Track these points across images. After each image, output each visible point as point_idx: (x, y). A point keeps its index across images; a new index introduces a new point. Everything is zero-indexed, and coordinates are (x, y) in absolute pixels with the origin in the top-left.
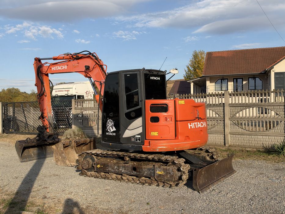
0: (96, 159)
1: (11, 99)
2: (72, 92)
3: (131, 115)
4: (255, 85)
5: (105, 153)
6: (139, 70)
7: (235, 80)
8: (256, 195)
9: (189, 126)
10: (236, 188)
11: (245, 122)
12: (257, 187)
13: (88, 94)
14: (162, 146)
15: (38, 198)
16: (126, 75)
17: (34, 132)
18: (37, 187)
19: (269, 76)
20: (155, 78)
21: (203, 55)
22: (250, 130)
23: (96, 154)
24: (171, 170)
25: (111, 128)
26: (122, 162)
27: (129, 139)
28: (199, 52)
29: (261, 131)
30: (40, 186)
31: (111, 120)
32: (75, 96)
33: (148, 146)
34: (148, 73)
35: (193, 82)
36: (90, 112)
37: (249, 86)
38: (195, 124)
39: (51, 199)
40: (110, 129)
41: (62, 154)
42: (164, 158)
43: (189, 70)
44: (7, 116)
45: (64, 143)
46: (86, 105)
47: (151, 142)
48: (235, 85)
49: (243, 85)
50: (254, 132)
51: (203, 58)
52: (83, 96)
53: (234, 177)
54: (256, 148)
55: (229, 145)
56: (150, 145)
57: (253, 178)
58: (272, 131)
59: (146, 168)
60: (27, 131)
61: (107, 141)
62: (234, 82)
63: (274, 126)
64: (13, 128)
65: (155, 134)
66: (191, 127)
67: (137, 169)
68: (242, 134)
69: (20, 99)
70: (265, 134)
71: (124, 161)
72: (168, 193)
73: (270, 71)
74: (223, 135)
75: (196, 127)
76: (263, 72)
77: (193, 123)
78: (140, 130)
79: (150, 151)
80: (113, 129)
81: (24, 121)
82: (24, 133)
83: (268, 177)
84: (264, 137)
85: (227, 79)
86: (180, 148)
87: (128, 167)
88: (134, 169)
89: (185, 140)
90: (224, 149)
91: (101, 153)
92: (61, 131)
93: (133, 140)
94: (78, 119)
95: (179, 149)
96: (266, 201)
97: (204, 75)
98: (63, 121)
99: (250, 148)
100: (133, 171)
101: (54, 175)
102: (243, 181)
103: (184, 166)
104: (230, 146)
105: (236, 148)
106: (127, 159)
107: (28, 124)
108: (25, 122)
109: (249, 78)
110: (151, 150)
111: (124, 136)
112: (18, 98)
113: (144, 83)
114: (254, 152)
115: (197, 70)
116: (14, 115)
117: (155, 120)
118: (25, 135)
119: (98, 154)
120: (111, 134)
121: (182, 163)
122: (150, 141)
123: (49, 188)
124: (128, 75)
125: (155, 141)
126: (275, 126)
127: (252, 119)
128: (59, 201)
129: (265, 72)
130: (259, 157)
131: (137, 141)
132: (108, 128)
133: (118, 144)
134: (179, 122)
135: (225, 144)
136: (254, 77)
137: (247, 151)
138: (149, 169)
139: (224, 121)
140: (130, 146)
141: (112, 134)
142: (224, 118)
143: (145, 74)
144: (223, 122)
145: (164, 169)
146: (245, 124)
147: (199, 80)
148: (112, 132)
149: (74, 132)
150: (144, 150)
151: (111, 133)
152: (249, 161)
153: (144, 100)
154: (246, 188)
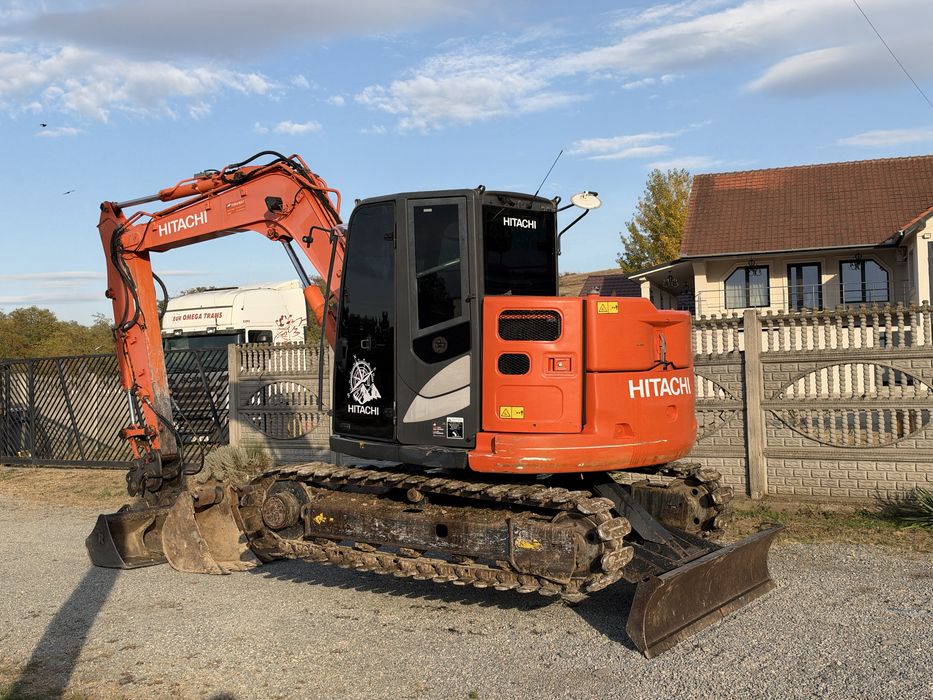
0: (311, 496)
1: (26, 346)
2: (231, 321)
3: (434, 345)
4: (863, 286)
5: (342, 474)
6: (464, 194)
7: (794, 270)
8: (839, 663)
9: (632, 389)
10: (774, 641)
11: (815, 414)
12: (846, 635)
13: (286, 326)
14: (537, 456)
15: (104, 681)
16: (418, 210)
17: (101, 459)
18: (102, 646)
19: (912, 253)
20: (520, 223)
21: (685, 184)
22: (833, 440)
23: (311, 479)
24: (564, 535)
25: (363, 388)
26: (399, 506)
27: (425, 427)
28: (670, 177)
29: (869, 445)
30: (112, 642)
31: (365, 364)
32: (242, 332)
33: (488, 453)
34: (496, 203)
35: (649, 278)
36: (290, 387)
37: (841, 288)
38: (651, 385)
39: (149, 685)
40: (360, 394)
41: (191, 532)
42: (541, 494)
43: (637, 238)
44: (10, 406)
45: (196, 496)
46: (276, 363)
47: (500, 440)
48: (794, 286)
49: (820, 288)
50: (847, 450)
51: (683, 196)
52: (269, 334)
53: (770, 601)
54: (855, 504)
55: (765, 495)
56: (493, 451)
57: (834, 605)
58: (909, 443)
59: (481, 527)
60: (76, 456)
61: (349, 433)
62: (789, 279)
63: (913, 429)
64: (27, 447)
65: (515, 413)
66: (637, 393)
67: (450, 530)
68: (807, 457)
69: (56, 347)
70: (884, 454)
71: (408, 502)
72: (542, 658)
73: (912, 239)
74: (743, 461)
75: (657, 394)
76: (890, 242)
77: (647, 381)
78: (463, 399)
79: (493, 471)
80: (370, 392)
81: (65, 423)
82: (66, 463)
83: (887, 602)
84: (881, 465)
85: (767, 267)
86: (598, 463)
87: (418, 523)
88: (441, 530)
89: (615, 437)
90: (746, 507)
91: (329, 476)
92: (192, 453)
93: (438, 431)
94: (250, 412)
95: (594, 466)
96: (873, 680)
97: (686, 256)
98: (200, 418)
99: (835, 503)
100: (438, 539)
101: (164, 605)
102: (800, 615)
103: (608, 524)
104: (766, 497)
105: (785, 505)
106: (418, 497)
107: (80, 431)
108: (69, 425)
109: (841, 262)
110: (499, 469)
111: (406, 420)
112: (50, 342)
113: (481, 237)
114: (849, 516)
115: (664, 238)
116: (32, 402)
117: (515, 365)
118: (68, 471)
119: (317, 477)
120: (365, 412)
121: (604, 512)
122: (497, 436)
123: (142, 646)
124: (425, 210)
125: (514, 437)
126: (919, 426)
127: (839, 406)
128: (174, 692)
129: (896, 239)
130: (864, 533)
131: (451, 435)
132: (353, 390)
133: (387, 445)
134: (595, 375)
135: (749, 492)
136: (859, 259)
137: (824, 514)
138: (491, 533)
139: (745, 410)
140: (426, 451)
141: (369, 411)
142: (745, 403)
143: (483, 206)
144: (741, 414)
145: (541, 533)
146: (816, 422)
147: (669, 271)
148: (367, 404)
149: (236, 458)
150: (475, 467)
151: (365, 405)
152: (827, 547)
153: (479, 296)
154: (807, 638)
